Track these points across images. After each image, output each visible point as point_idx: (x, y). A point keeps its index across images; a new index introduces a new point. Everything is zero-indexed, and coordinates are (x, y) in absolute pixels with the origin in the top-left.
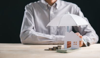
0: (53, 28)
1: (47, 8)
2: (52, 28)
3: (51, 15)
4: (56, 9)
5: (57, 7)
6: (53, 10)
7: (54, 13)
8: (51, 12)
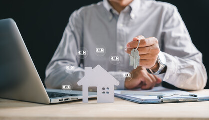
1: (111, 17)
3: (120, 30)
4: (130, 18)
5: (133, 15)
8: (120, 25)
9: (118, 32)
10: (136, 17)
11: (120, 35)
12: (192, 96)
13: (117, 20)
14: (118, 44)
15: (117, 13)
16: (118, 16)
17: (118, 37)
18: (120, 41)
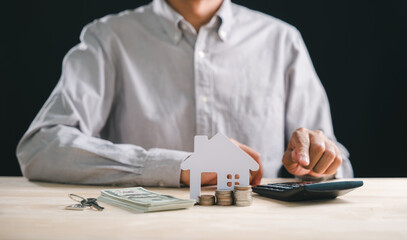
0: (205, 118)
1: (177, 37)
2: (202, 120)
3: (199, 64)
4: (219, 39)
5: (223, 33)
6: (207, 43)
7: (209, 55)
8: (200, 54)
9: (196, 67)
14: (198, 90)
15: (193, 31)
17: (197, 78)
18: (202, 85)
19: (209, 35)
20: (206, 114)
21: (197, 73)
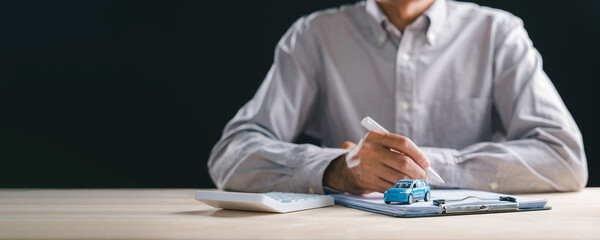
0: (405, 127)
1: (382, 38)
3: (402, 67)
4: (426, 41)
5: (431, 36)
8: (403, 57)
9: (398, 70)
10: (437, 40)
11: (403, 78)
12: (505, 199)
13: (397, 48)
14: (398, 96)
15: (397, 32)
16: (400, 39)
17: (398, 81)
18: (403, 91)
19: (415, 38)
20: (406, 122)
21: (398, 77)
